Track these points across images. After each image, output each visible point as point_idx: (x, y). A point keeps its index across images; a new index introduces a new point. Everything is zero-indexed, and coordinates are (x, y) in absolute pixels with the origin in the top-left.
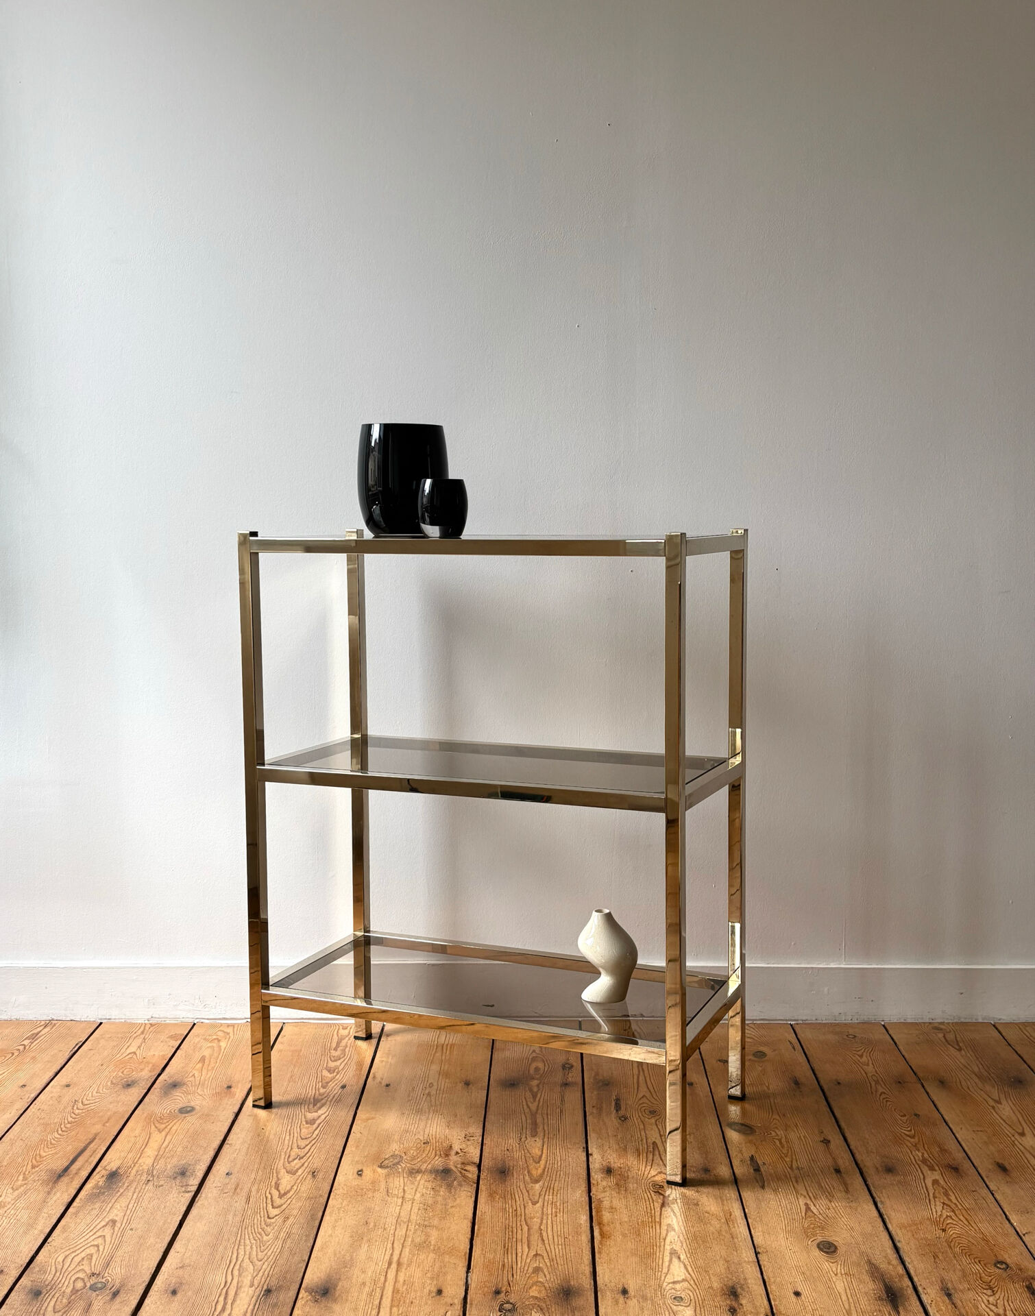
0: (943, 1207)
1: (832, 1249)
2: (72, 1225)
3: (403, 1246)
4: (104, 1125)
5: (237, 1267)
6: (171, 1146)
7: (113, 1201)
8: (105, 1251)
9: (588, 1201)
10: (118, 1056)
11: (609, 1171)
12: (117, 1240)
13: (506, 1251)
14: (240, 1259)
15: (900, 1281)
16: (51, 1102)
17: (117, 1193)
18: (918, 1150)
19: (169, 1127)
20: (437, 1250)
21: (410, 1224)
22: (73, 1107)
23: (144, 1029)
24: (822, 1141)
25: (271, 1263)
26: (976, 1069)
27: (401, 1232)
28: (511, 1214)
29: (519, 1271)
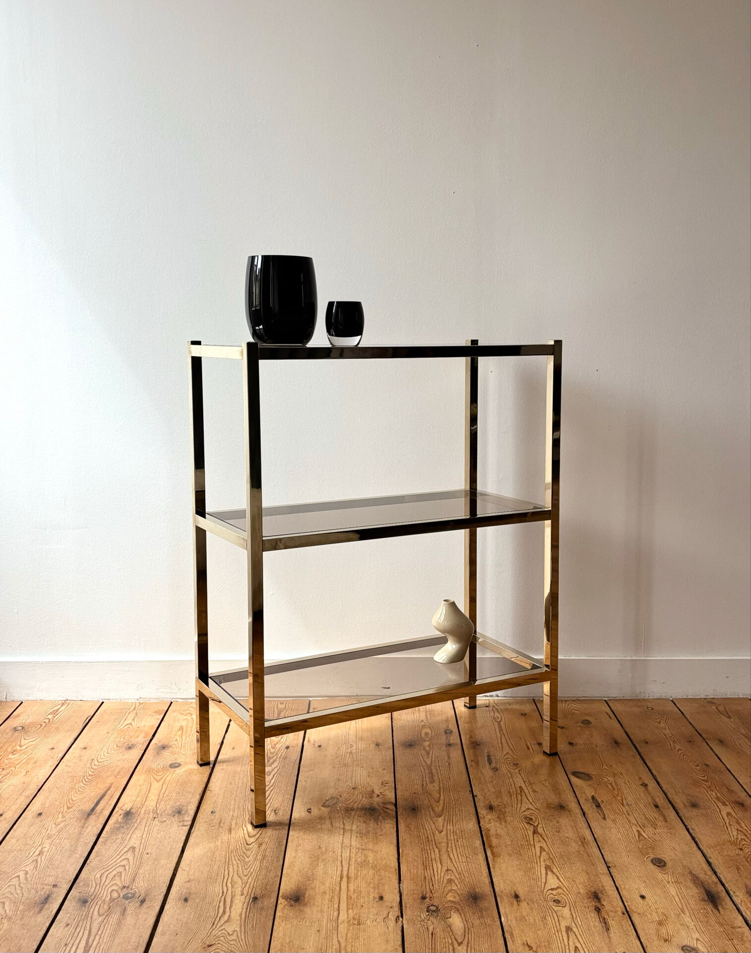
0: (737, 833)
1: (662, 864)
2: (103, 850)
3: (349, 864)
4: (116, 777)
5: (229, 881)
6: (167, 792)
7: (131, 833)
8: (130, 870)
9: (479, 830)
10: (118, 726)
11: (491, 808)
12: (138, 862)
13: (425, 868)
14: (231, 875)
15: (715, 887)
16: (74, 761)
17: (133, 827)
18: (712, 791)
19: (164, 778)
20: (374, 867)
21: (352, 848)
22: (91, 763)
23: (135, 707)
24: (642, 785)
25: (254, 878)
26: (744, 732)
27: (346, 854)
28: (424, 840)
29: (437, 882)
